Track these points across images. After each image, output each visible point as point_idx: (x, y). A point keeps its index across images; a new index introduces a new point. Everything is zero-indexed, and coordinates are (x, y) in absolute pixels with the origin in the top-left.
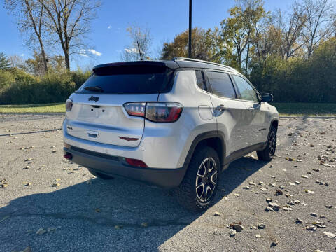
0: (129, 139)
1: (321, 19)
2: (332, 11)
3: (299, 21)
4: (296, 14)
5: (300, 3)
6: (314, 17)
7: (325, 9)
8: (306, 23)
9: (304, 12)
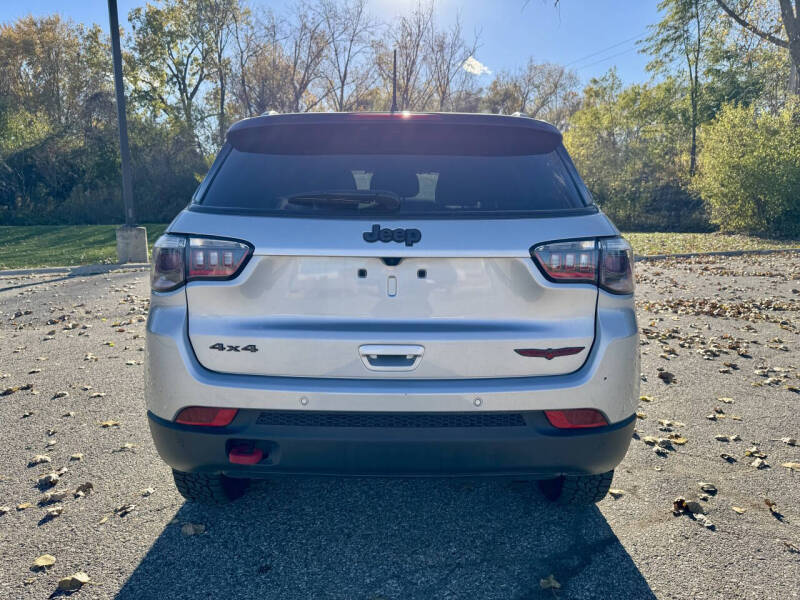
0: (549, 354)
1: (355, 49)
2: (372, 33)
3: (314, 46)
4: (304, 27)
5: (313, 5)
6: (342, 40)
7: (359, 28)
8: (326, 51)
9: (321, 26)
